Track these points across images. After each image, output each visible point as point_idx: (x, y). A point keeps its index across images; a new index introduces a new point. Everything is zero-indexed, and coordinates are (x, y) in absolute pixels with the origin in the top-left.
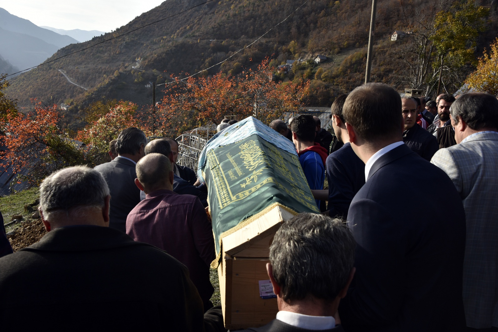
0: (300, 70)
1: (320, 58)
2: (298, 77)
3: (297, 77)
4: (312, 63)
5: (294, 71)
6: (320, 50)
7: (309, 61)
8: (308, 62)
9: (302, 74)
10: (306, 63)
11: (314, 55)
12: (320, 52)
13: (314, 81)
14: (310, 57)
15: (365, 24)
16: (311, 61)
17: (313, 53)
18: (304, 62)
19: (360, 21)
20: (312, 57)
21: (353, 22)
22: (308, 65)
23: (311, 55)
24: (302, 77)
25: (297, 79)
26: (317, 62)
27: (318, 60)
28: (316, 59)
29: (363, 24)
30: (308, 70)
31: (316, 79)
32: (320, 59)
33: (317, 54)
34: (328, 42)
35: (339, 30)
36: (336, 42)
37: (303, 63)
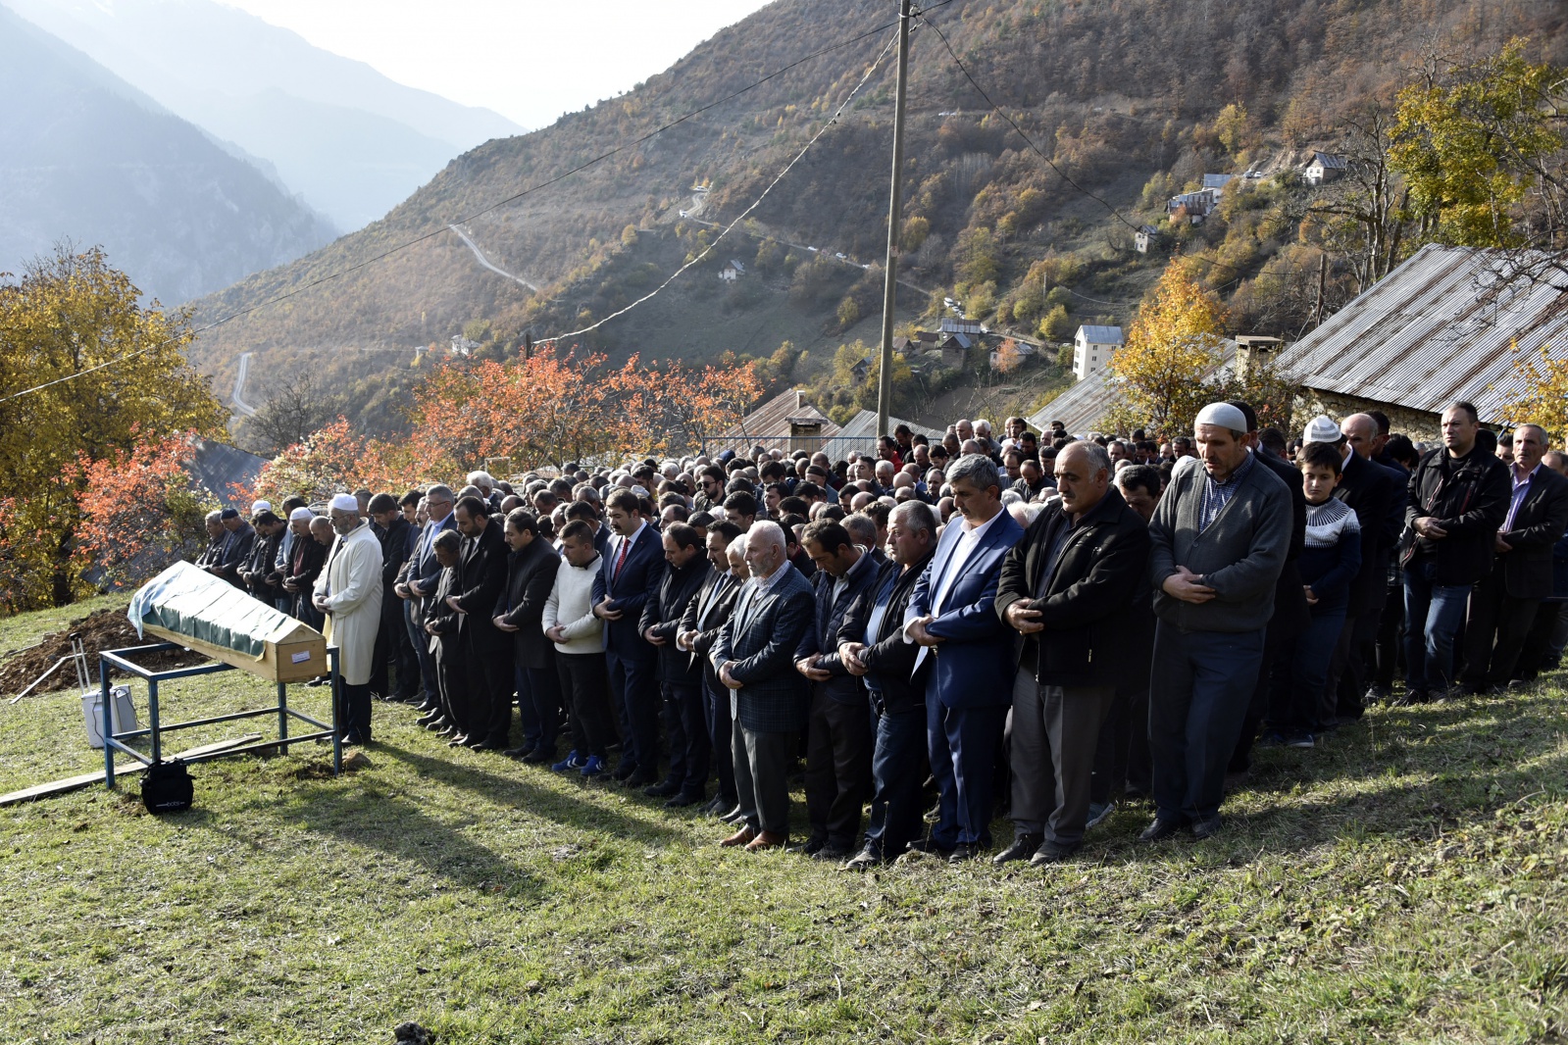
0: (1247, 209)
1: (1323, 162)
2: (1239, 235)
3: (1234, 237)
4: (1293, 185)
5: (1226, 217)
6: (1326, 138)
7: (1281, 178)
8: (1277, 179)
9: (1255, 224)
10: (1273, 183)
11: (1302, 156)
12: (1325, 143)
13: (1293, 249)
14: (1289, 161)
15: (1501, 31)
16: (1291, 176)
17: (1301, 146)
18: (1266, 180)
19: (1484, 23)
20: (1297, 161)
21: (1455, 28)
22: (1278, 190)
23: (1292, 154)
24: (1252, 236)
25: (1236, 241)
26: (1313, 181)
27: (1315, 172)
28: (1309, 169)
29: (1493, 32)
30: (1276, 211)
31: (1304, 241)
32: (1322, 169)
33: (1310, 152)
34: (1358, 106)
35: (1401, 59)
36: (1389, 103)
37: (1261, 185)
